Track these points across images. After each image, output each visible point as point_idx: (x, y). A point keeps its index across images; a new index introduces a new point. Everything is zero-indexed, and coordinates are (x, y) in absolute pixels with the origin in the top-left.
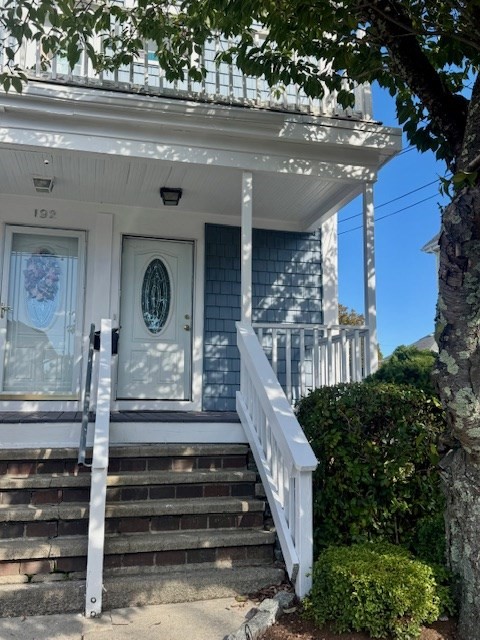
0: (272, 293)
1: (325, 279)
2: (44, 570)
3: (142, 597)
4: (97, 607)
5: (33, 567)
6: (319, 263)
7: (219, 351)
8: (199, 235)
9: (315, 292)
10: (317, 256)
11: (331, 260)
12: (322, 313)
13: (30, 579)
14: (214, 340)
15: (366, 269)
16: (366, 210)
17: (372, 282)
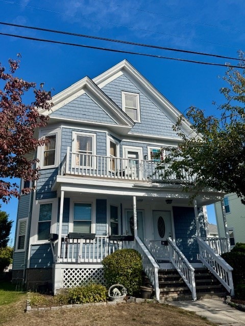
0: (192, 225)
1: (205, 221)
2: (181, 293)
3: (202, 297)
4: (196, 299)
5: (179, 292)
6: (203, 216)
7: (180, 243)
8: (171, 209)
9: (202, 225)
10: (202, 214)
11: (206, 216)
12: (205, 231)
13: (178, 295)
14: (178, 240)
15: (224, 222)
16: (222, 208)
17: (226, 226)
